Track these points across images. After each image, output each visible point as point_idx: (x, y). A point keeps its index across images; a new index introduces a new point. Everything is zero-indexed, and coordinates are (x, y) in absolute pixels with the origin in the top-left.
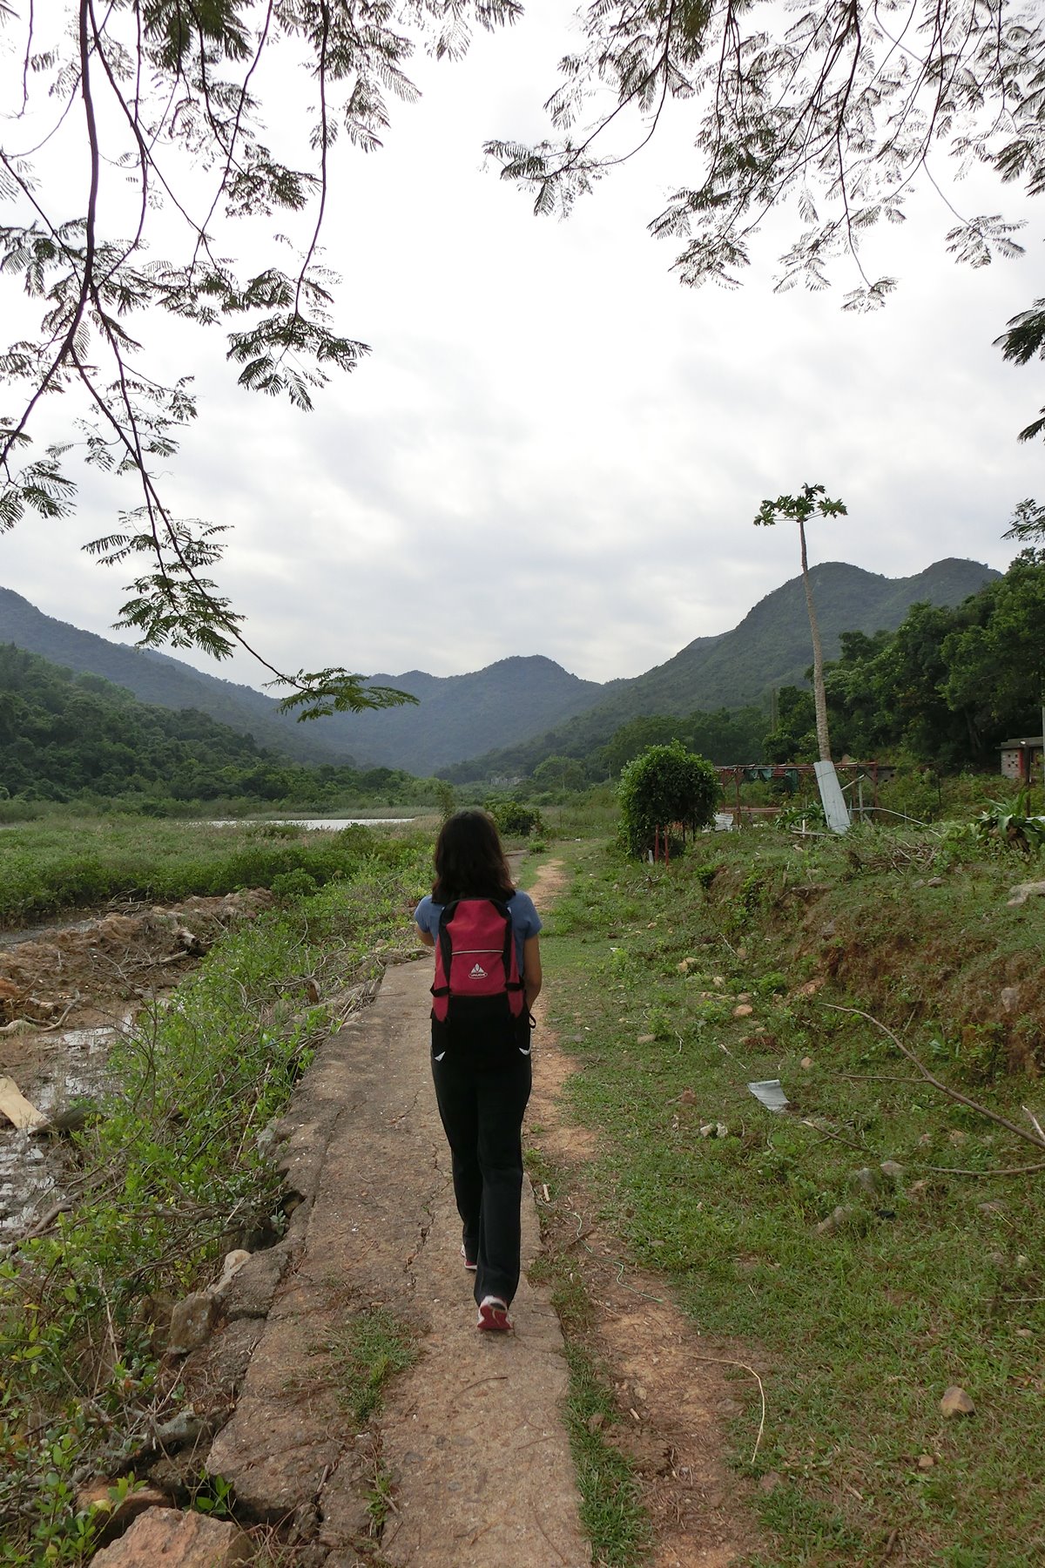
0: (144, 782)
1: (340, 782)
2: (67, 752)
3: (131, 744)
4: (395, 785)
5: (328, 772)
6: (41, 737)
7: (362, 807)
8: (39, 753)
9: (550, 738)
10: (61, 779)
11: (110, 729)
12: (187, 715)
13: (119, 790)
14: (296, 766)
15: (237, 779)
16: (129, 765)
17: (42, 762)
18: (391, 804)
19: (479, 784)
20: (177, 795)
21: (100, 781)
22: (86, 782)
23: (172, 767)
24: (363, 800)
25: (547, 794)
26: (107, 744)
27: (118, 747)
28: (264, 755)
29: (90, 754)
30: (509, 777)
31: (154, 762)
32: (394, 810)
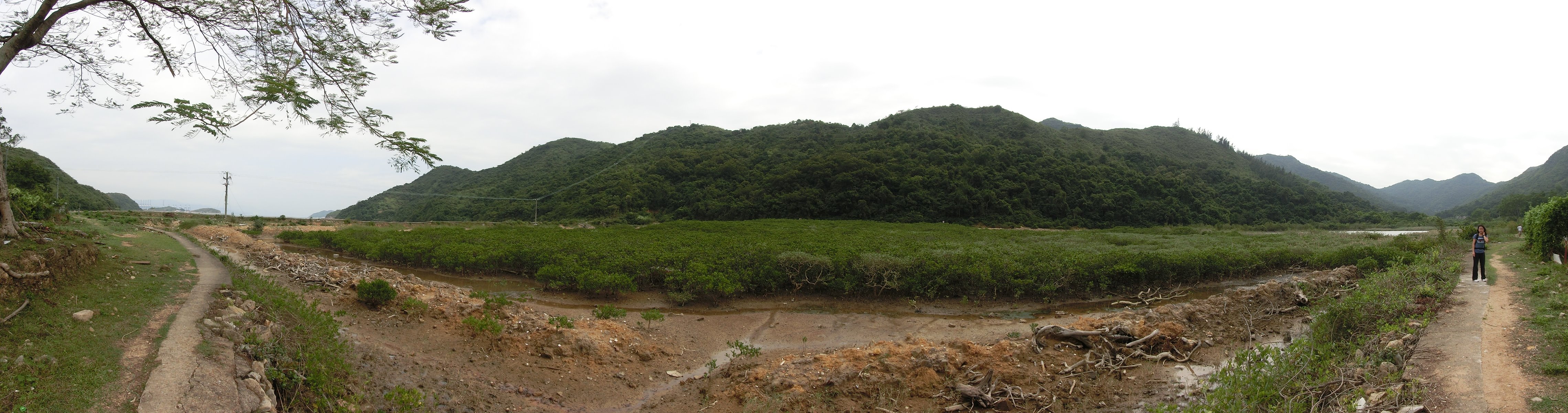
0: (1330, 217)
1: (1401, 217)
2: (1305, 207)
3: (1326, 204)
4: (1420, 218)
5: (1395, 214)
6: (1297, 202)
7: (1409, 226)
8: (1296, 207)
9: (1477, 202)
10: (1303, 216)
11: (1320, 199)
12: (1346, 194)
13: (1322, 220)
14: (1384, 212)
15: (1362, 216)
16: (1325, 212)
17: (1296, 211)
18: (1419, 225)
19: (1451, 219)
20: (1341, 222)
21: (1315, 217)
22: (1311, 218)
23: (1340, 212)
24: (1409, 224)
25: (1477, 222)
26: (1318, 204)
27: (1322, 206)
28: (1373, 208)
29: (1312, 208)
30: (1462, 216)
31: (1334, 210)
32: (1420, 228)
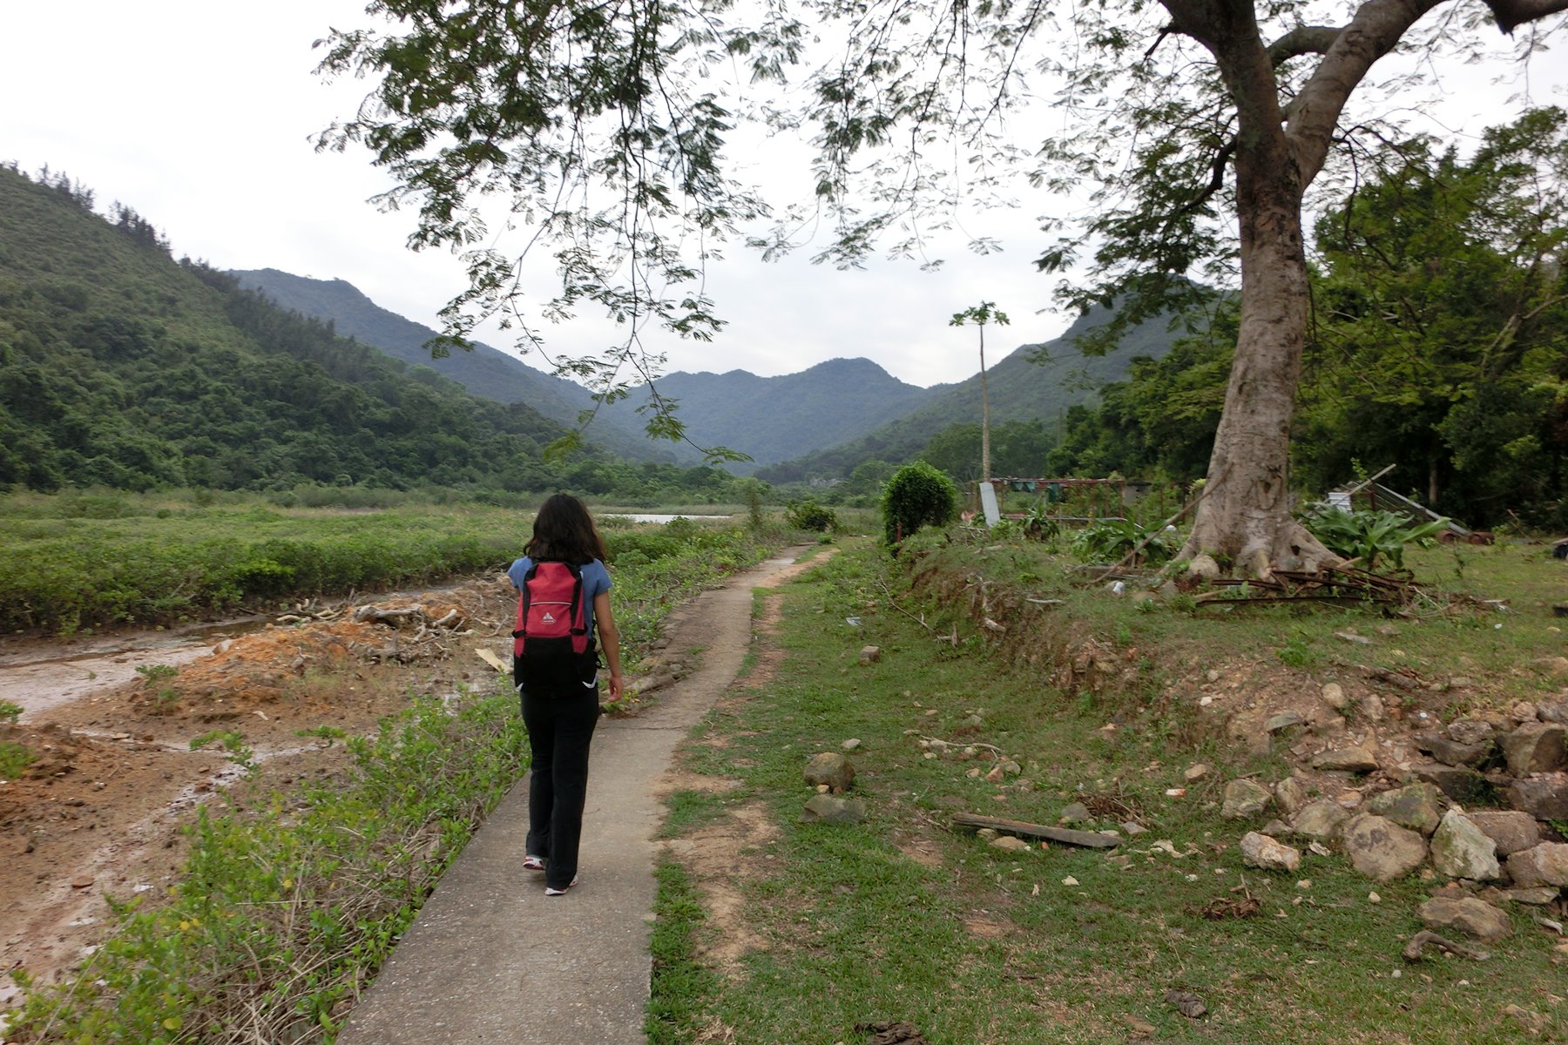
0: (477, 474)
1: (662, 478)
2: (405, 443)
3: (465, 437)
4: (714, 484)
5: (651, 469)
6: (381, 428)
7: (683, 503)
8: (380, 443)
9: (870, 441)
10: (398, 468)
11: (446, 422)
12: (517, 409)
13: (455, 480)
14: (619, 462)
18: (711, 502)
19: (798, 485)
22: (423, 473)
24: (684, 497)
25: (861, 497)
26: (443, 437)
30: (828, 478)
32: (713, 508)
